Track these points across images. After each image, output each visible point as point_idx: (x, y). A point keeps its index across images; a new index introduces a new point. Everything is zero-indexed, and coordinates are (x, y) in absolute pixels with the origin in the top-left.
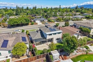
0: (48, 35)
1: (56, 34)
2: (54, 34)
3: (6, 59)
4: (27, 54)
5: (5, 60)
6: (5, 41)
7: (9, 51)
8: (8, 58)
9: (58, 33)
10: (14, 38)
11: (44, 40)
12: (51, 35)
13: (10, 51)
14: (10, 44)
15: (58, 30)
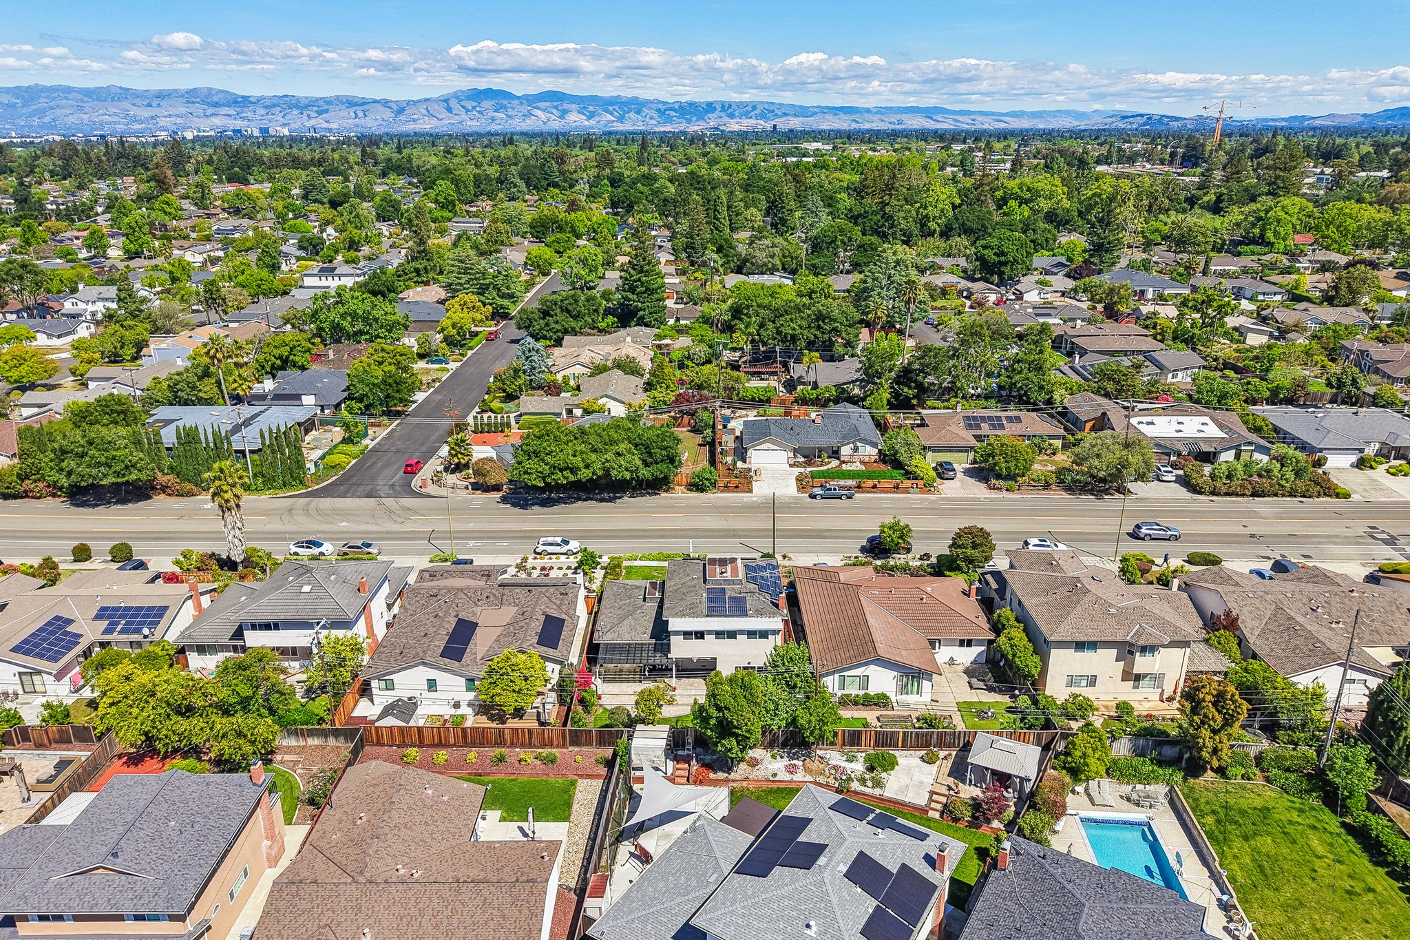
0: (677, 633)
1: (732, 635)
2: (719, 634)
3: (453, 711)
4: (539, 713)
5: (447, 717)
6: (461, 622)
7: (471, 681)
8: (459, 712)
9: (751, 634)
10: (509, 612)
11: (658, 660)
12: (700, 635)
13: (473, 680)
14: (481, 644)
15: (760, 613)
